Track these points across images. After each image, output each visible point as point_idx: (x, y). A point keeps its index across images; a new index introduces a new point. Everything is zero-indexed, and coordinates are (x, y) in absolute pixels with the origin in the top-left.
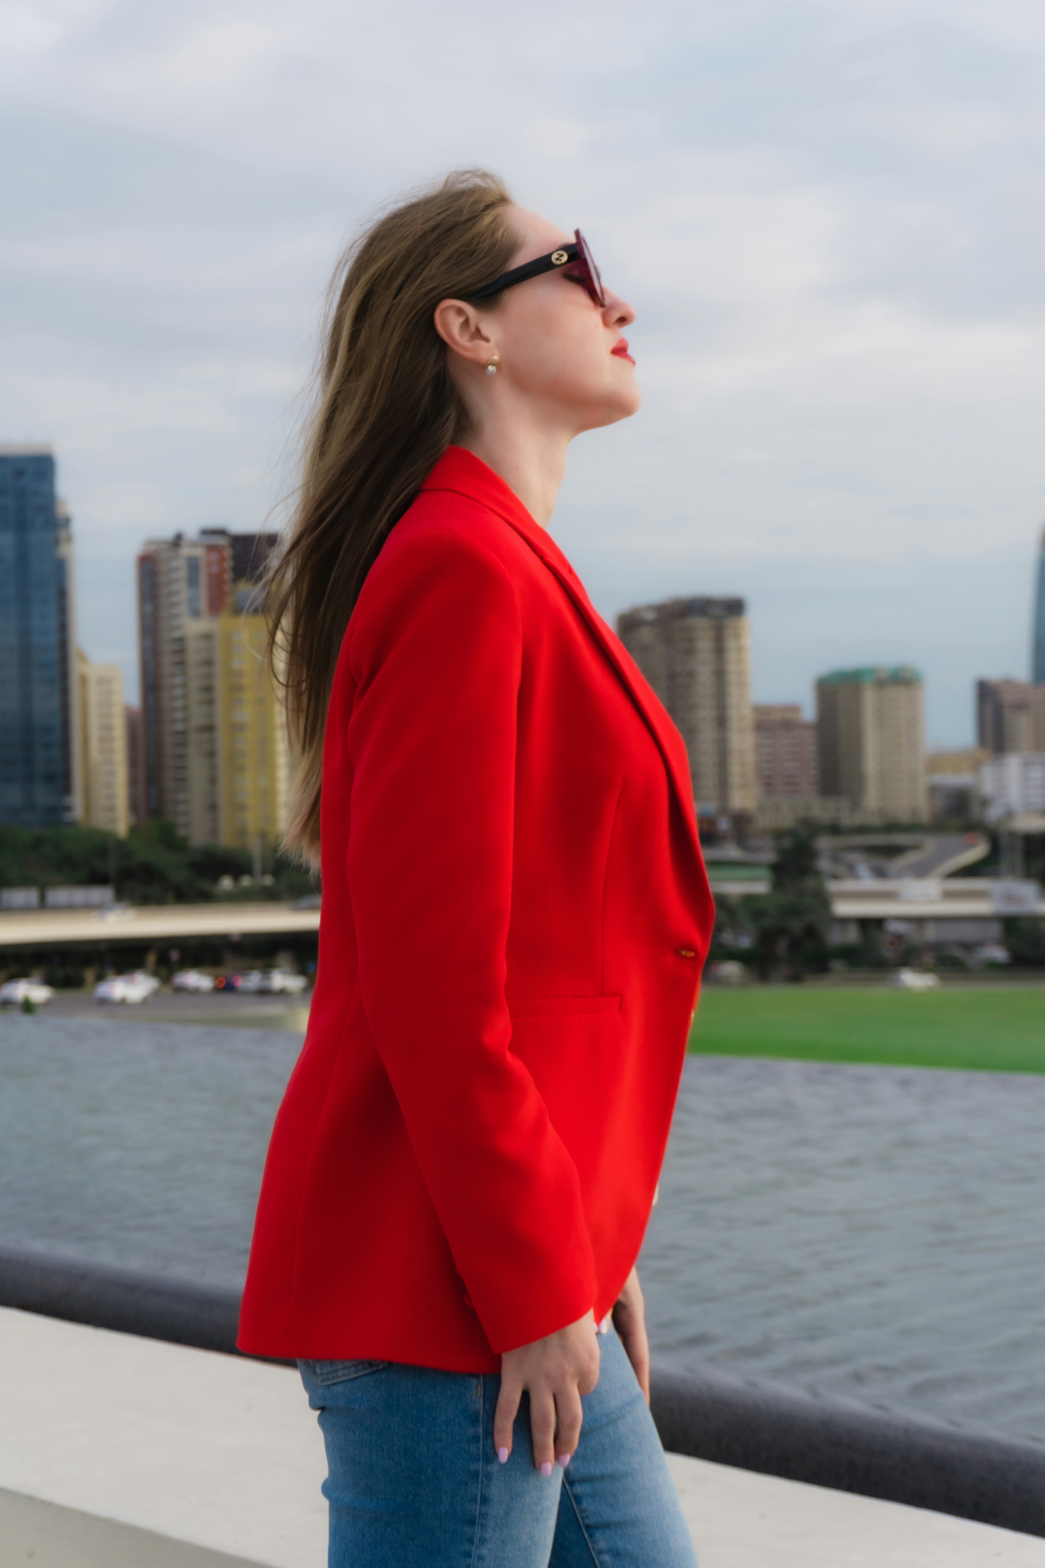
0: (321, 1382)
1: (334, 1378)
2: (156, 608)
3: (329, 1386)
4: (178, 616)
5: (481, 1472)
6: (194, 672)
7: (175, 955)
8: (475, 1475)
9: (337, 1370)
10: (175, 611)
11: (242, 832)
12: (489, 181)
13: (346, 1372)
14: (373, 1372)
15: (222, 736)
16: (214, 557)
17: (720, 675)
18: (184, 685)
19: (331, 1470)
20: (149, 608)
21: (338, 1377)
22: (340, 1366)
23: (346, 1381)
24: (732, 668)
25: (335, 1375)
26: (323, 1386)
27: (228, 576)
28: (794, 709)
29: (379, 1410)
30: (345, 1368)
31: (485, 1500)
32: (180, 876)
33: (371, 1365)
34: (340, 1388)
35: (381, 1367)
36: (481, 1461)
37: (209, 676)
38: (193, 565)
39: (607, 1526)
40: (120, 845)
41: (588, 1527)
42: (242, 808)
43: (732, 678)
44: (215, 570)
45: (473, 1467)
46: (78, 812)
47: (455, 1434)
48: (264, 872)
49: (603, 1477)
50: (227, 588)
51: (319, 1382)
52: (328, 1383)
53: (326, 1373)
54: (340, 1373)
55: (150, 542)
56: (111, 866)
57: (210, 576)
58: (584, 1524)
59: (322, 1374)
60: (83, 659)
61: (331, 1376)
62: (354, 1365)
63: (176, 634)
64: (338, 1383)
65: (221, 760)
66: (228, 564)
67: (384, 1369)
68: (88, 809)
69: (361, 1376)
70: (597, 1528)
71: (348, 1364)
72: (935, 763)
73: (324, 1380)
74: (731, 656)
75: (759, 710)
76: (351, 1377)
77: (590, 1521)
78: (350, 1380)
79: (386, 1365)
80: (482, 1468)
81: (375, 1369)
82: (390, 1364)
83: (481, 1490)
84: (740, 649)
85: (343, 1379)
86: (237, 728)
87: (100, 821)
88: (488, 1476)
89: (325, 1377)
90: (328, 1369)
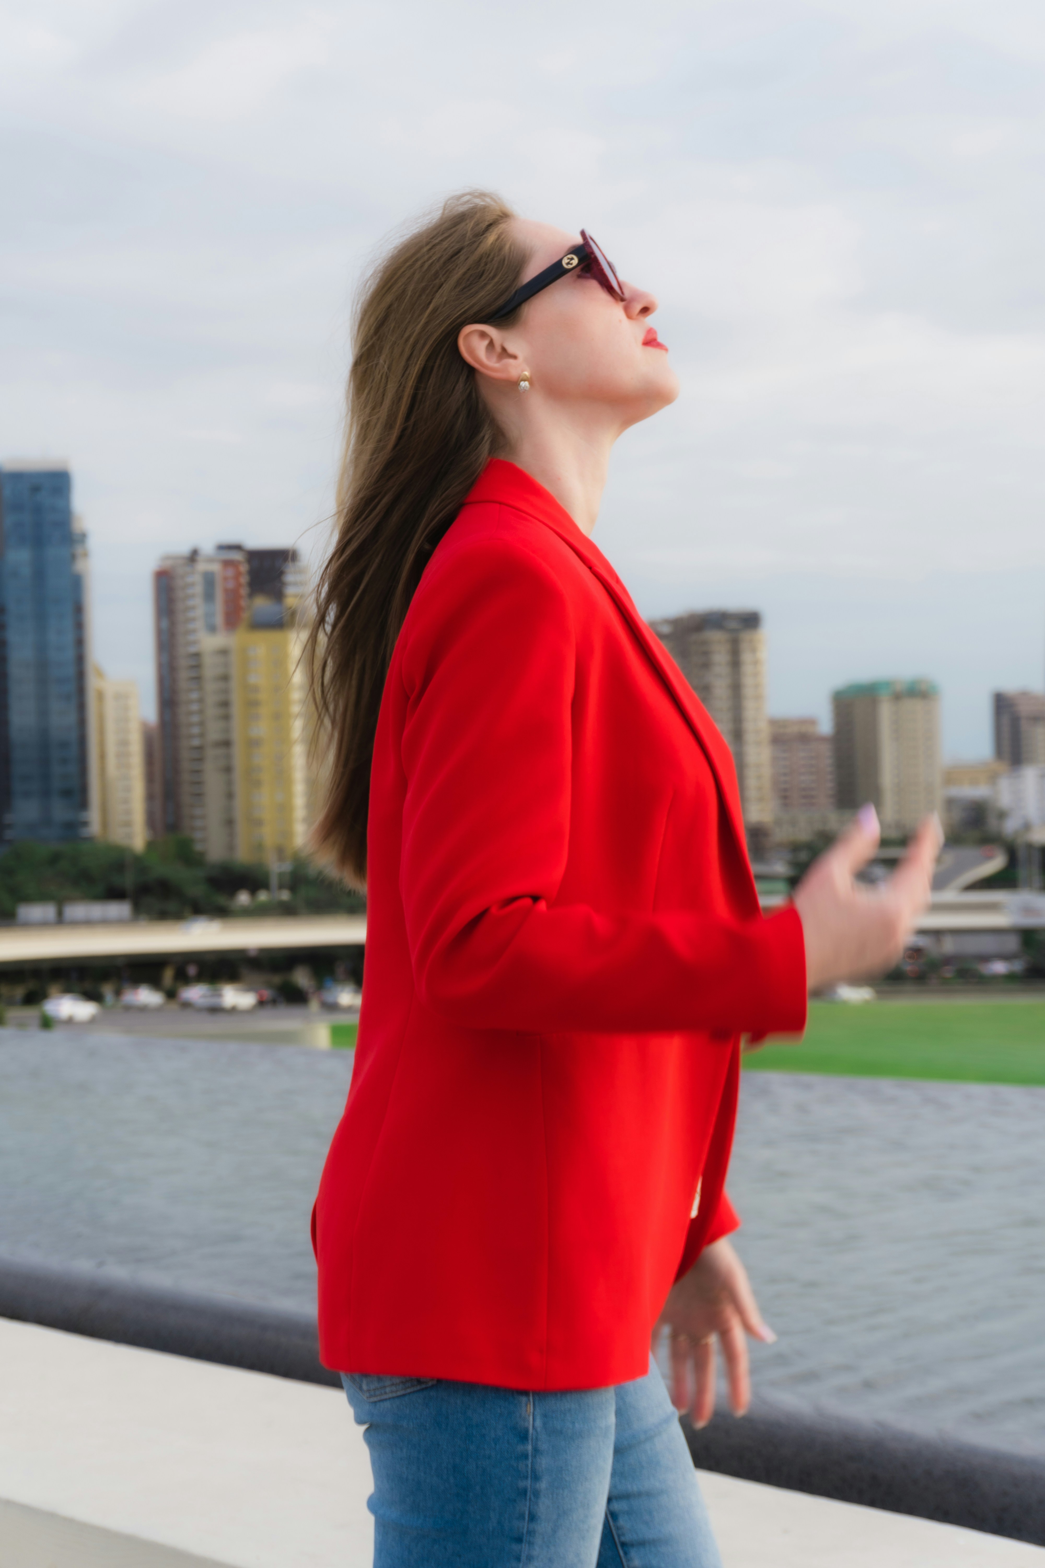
0: (367, 1398)
1: (381, 1394)
2: (173, 624)
3: (375, 1402)
4: (194, 631)
5: (529, 1489)
6: (211, 687)
7: (192, 970)
8: (524, 1492)
9: (385, 1387)
10: (191, 626)
11: (259, 847)
12: (488, 200)
13: (394, 1388)
14: (422, 1390)
15: (238, 751)
16: (230, 572)
17: (736, 689)
18: (201, 700)
19: (377, 1486)
20: (165, 624)
21: (386, 1393)
22: (388, 1383)
23: (393, 1398)
24: (748, 681)
25: (383, 1392)
26: (369, 1402)
27: (244, 591)
28: (812, 722)
29: (427, 1427)
30: (393, 1385)
31: (533, 1518)
32: (197, 891)
33: (419, 1382)
34: (387, 1404)
35: (430, 1384)
36: (529, 1479)
37: (226, 691)
38: (209, 580)
39: (642, 1544)
40: (138, 861)
41: (623, 1544)
42: (259, 823)
43: (748, 691)
44: (231, 585)
45: (522, 1484)
46: (95, 827)
47: (504, 1452)
48: (281, 887)
49: (639, 1494)
50: (243, 603)
51: (365, 1398)
52: (375, 1399)
53: (373, 1390)
54: (388, 1390)
55: (167, 558)
56: (128, 880)
57: (226, 591)
58: (619, 1541)
59: (369, 1391)
60: (100, 674)
61: (378, 1393)
62: (402, 1382)
63: (193, 649)
64: (386, 1400)
65: (238, 774)
66: (244, 580)
67: (433, 1386)
68: (105, 824)
69: (409, 1393)
70: (632, 1545)
71: (397, 1380)
72: (951, 776)
73: (371, 1396)
74: (747, 669)
75: (774, 723)
76: (399, 1393)
77: (627, 1538)
78: (398, 1397)
79: (435, 1382)
80: (531, 1486)
81: (423, 1386)
82: (439, 1381)
83: (530, 1508)
84: (756, 663)
85: (390, 1395)
86: (253, 743)
87: (117, 836)
88: (537, 1494)
89: (372, 1393)
90: (375, 1385)
